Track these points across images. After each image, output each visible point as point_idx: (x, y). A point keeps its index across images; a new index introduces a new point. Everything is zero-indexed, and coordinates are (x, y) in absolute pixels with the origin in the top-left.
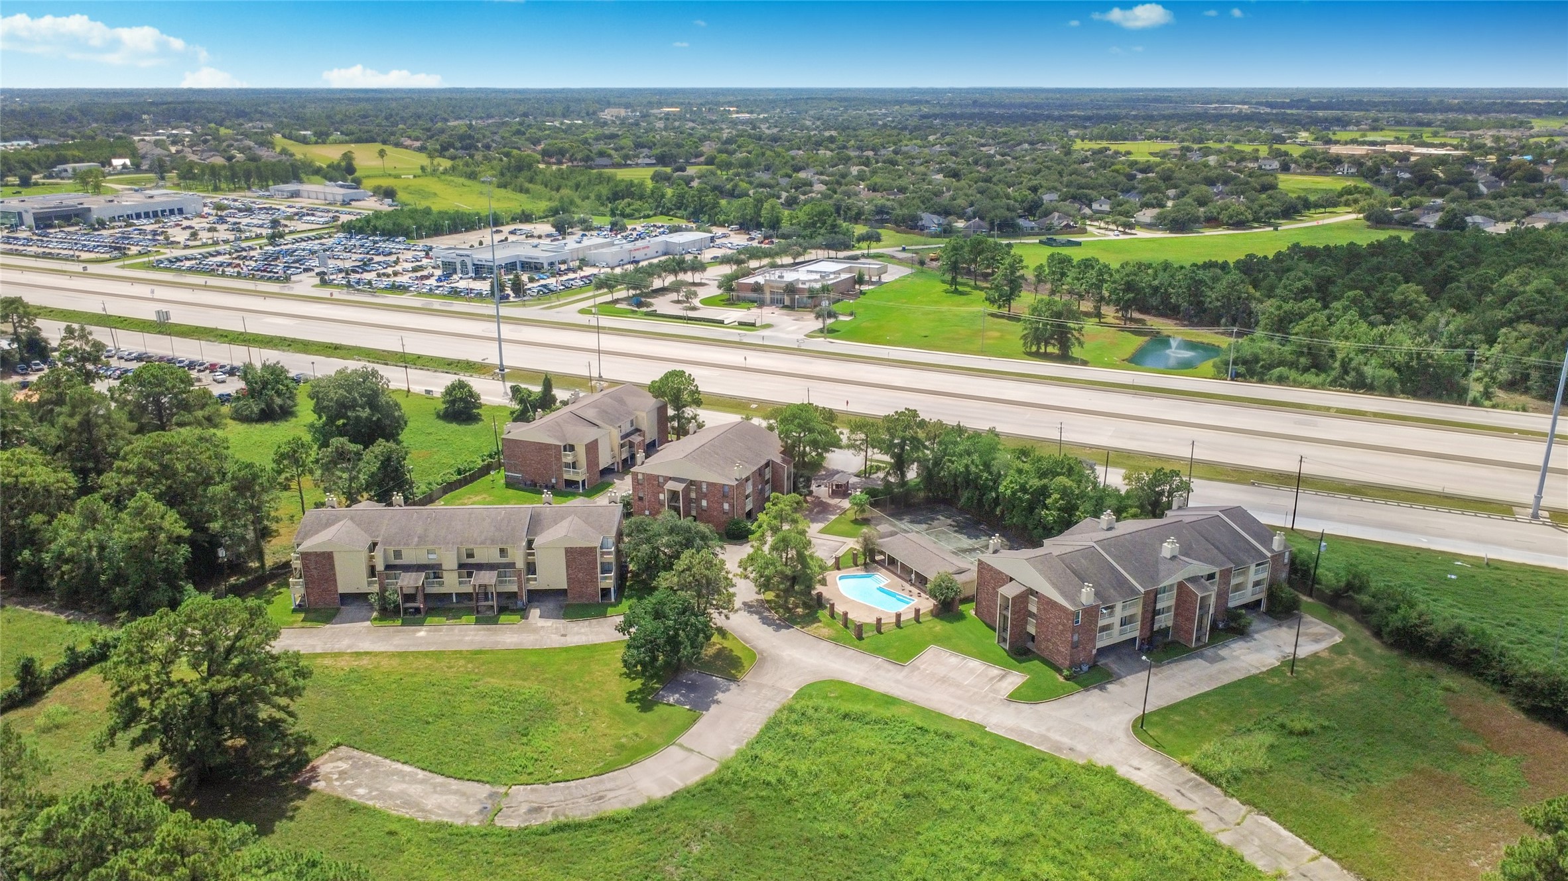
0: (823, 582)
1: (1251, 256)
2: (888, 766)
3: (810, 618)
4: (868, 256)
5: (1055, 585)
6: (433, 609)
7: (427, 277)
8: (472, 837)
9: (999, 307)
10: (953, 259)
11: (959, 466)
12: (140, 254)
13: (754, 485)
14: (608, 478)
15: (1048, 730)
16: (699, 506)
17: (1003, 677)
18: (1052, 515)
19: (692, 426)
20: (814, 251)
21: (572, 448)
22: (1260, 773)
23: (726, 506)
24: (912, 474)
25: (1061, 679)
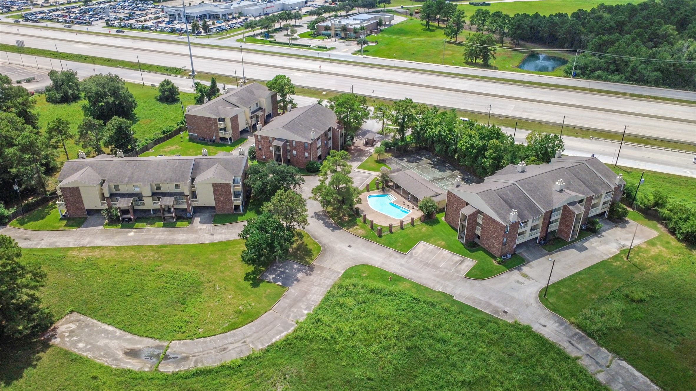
0: (359, 201)
1: (581, 10)
2: (397, 327)
3: (352, 223)
4: (384, 11)
5: (494, 210)
6: (138, 218)
7: (161, 22)
8: (143, 380)
9: (451, 38)
10: (428, 12)
11: (435, 131)
12: (18, 10)
13: (322, 142)
14: (244, 135)
15: (490, 298)
16: (292, 154)
17: (462, 262)
18: (488, 162)
19: (289, 106)
20: (357, 9)
21: (223, 120)
22: (618, 330)
23: (306, 154)
24: (409, 133)
25: (496, 264)
